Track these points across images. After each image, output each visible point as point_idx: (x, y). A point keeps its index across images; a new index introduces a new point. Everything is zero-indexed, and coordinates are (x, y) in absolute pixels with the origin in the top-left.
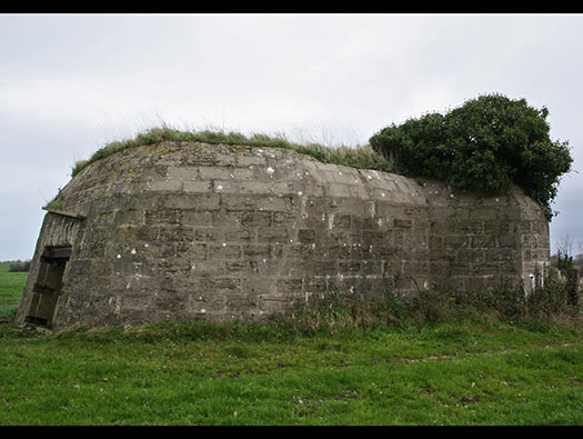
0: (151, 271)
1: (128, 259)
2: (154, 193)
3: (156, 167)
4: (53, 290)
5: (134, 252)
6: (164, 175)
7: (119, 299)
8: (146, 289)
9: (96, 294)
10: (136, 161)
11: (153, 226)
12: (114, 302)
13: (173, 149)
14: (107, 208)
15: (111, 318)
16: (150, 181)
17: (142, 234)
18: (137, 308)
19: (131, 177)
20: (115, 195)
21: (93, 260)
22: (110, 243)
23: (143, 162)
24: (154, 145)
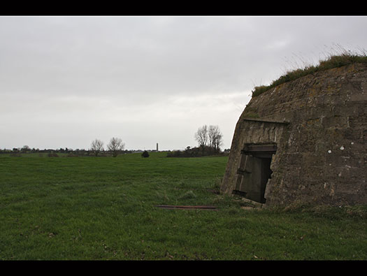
0: (358, 163)
1: (337, 154)
2: (355, 103)
3: (352, 83)
4: (249, 173)
5: (342, 148)
6: (359, 89)
7: (332, 184)
8: (356, 177)
9: (311, 180)
10: (332, 80)
11: (357, 128)
12: (329, 187)
13: (362, 69)
14: (313, 115)
15: (326, 198)
16: (349, 94)
17: (348, 135)
18: (349, 192)
19: (330, 91)
20: (319, 105)
21: (304, 154)
22: (319, 141)
23: (339, 80)
24: (344, 67)
